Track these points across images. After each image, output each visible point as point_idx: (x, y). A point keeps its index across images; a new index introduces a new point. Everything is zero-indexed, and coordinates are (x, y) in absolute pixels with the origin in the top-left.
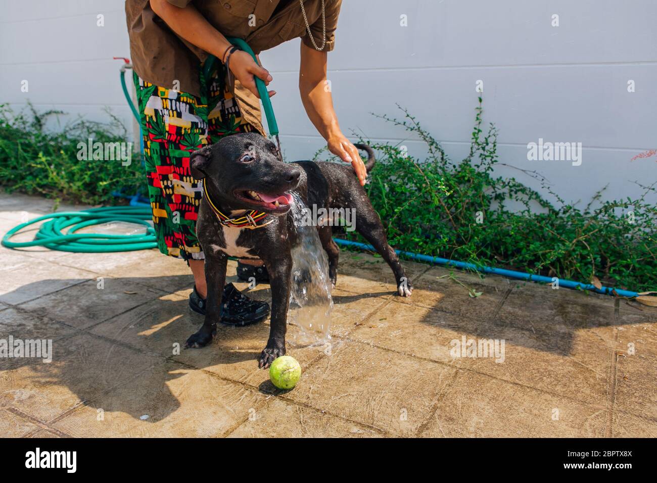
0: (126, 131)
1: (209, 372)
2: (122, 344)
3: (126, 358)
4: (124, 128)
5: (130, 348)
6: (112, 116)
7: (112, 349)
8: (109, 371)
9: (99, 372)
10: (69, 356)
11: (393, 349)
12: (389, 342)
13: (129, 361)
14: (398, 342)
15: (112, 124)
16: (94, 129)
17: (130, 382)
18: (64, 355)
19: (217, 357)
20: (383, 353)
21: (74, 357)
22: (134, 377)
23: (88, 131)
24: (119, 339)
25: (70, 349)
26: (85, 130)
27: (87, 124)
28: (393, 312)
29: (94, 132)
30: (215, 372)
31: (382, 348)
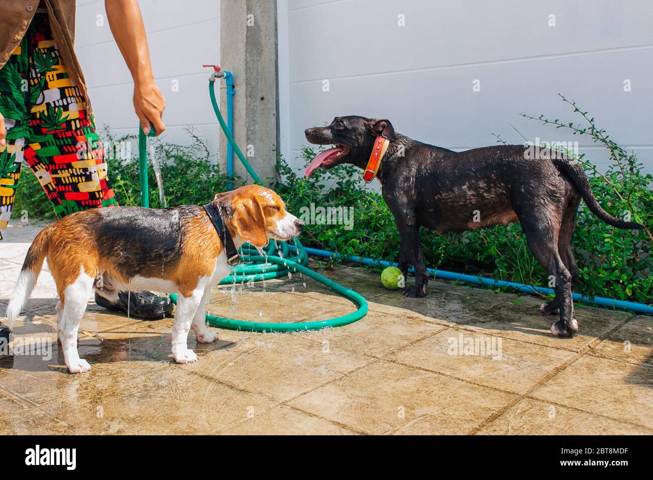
0: (208, 153)
1: (339, 423)
2: (222, 383)
3: (228, 399)
4: (207, 150)
5: (232, 387)
6: (194, 137)
7: (209, 387)
8: (209, 411)
9: (198, 412)
10: (160, 391)
11: (605, 414)
12: (597, 406)
13: (232, 402)
14: (610, 406)
15: (193, 147)
16: (173, 154)
17: (237, 426)
18: (153, 389)
19: (347, 406)
20: (590, 419)
21: (166, 392)
22: (242, 421)
23: (167, 155)
24: (217, 376)
25: (160, 383)
26: (164, 154)
27: (166, 148)
28: (591, 369)
29: (172, 156)
30: (347, 424)
31: (588, 412)
